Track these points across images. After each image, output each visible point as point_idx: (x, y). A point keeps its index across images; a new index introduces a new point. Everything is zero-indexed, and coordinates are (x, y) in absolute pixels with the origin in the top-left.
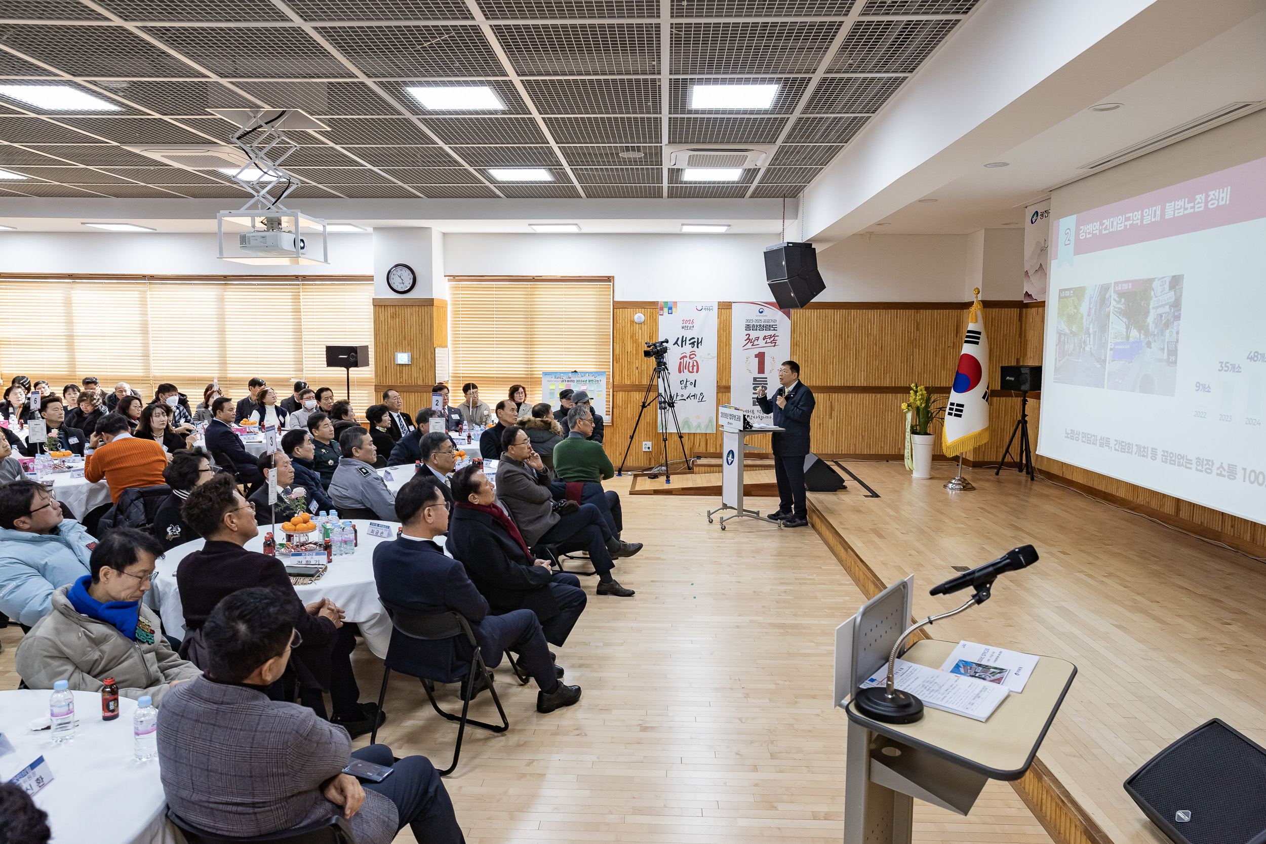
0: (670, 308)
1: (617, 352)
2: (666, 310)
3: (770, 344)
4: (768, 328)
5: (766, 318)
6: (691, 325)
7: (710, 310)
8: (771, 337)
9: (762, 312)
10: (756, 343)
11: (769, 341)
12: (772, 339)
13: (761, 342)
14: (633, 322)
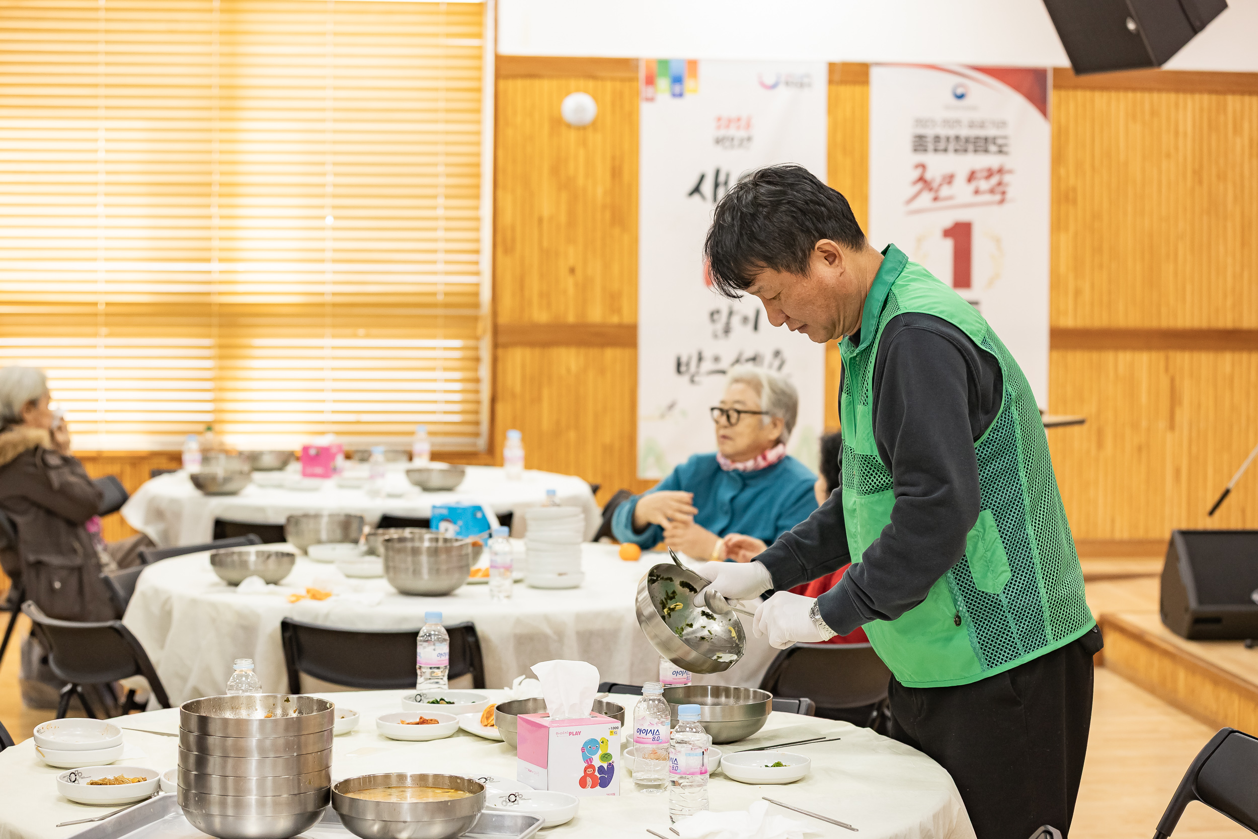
0: (677, 80)
1: (507, 217)
2: (663, 84)
3: (988, 197)
4: (981, 145)
5: (977, 116)
6: (742, 134)
7: (801, 85)
8: (990, 174)
9: (960, 97)
10: (945, 191)
11: (984, 185)
12: (994, 180)
13: (961, 190)
14: (558, 123)
